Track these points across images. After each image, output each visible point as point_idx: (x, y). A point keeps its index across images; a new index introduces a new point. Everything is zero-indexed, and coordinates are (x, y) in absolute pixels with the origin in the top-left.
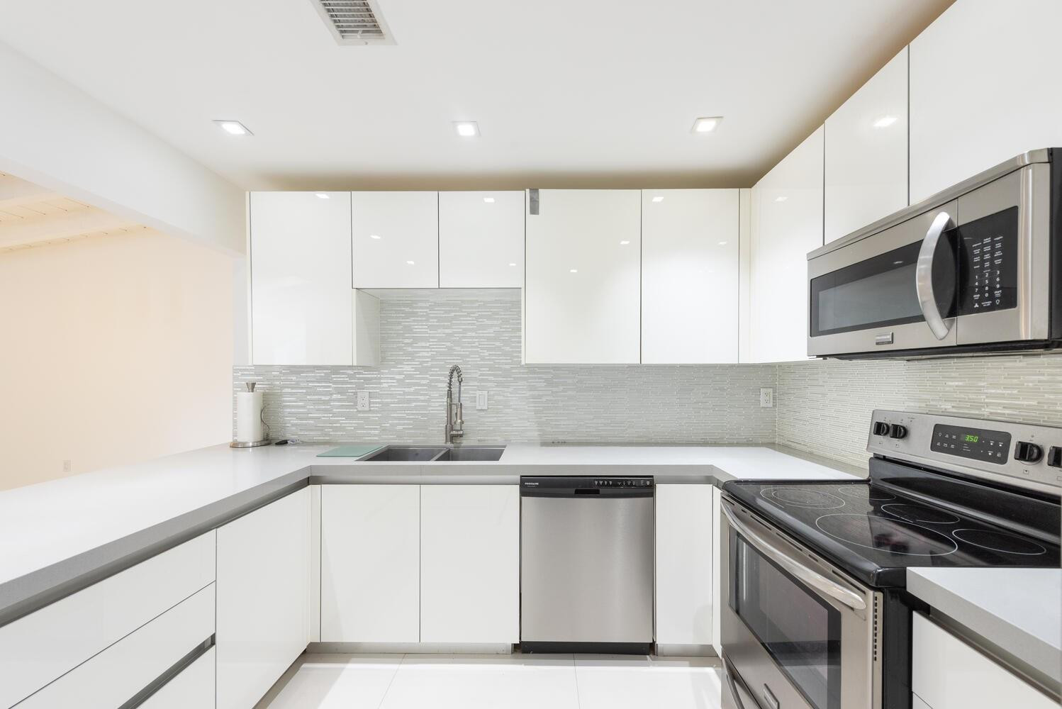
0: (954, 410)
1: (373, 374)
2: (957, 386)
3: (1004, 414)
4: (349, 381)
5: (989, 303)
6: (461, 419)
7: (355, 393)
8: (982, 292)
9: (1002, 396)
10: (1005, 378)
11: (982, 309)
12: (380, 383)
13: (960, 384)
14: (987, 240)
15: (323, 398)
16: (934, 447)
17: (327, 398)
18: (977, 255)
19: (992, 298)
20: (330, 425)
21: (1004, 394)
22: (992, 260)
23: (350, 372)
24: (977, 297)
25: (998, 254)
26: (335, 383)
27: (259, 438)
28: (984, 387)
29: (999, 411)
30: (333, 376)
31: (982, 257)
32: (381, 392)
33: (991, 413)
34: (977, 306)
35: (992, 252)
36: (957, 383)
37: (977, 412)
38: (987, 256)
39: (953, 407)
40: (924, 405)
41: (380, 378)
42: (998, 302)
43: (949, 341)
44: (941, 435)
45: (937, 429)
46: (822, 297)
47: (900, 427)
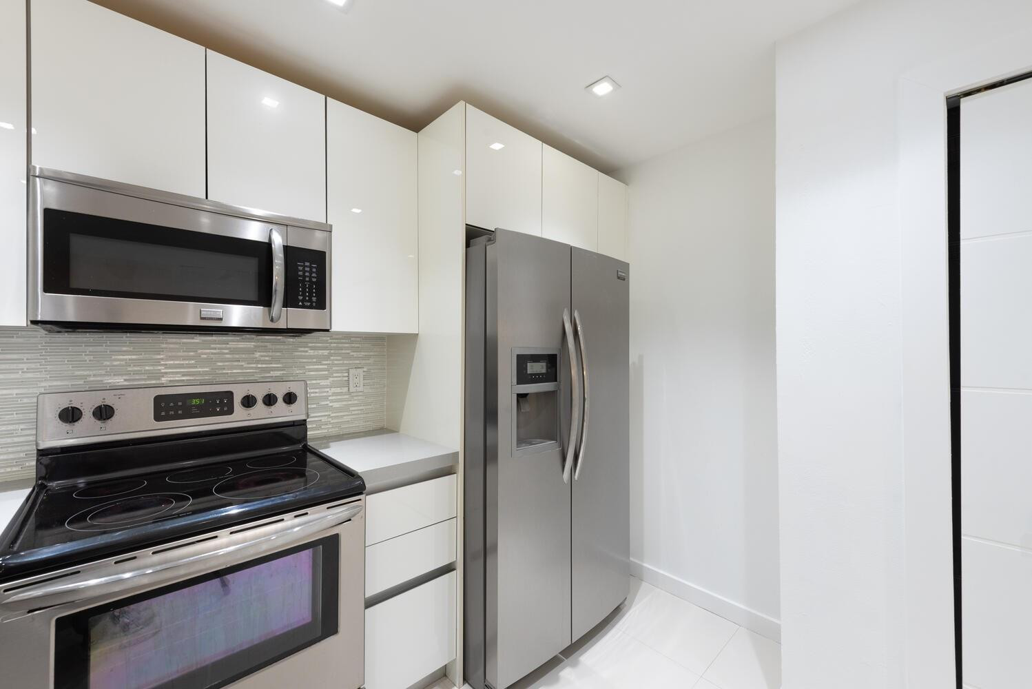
0: (126, 383)
2: (130, 360)
3: (184, 380)
5: (309, 304)
8: (303, 295)
9: (181, 366)
10: (184, 351)
11: (303, 307)
13: (134, 357)
14: (307, 264)
16: (158, 418)
18: (300, 271)
19: (310, 300)
21: (183, 364)
22: (310, 277)
24: (301, 298)
25: (314, 275)
28: (162, 359)
29: (177, 379)
31: (304, 273)
33: (170, 381)
34: (300, 304)
35: (311, 272)
36: (130, 357)
37: (158, 382)
38: (307, 274)
39: (125, 380)
40: (81, 382)
42: (314, 304)
43: (281, 325)
44: (167, 407)
45: (158, 399)
46: (79, 244)
47: (99, 408)
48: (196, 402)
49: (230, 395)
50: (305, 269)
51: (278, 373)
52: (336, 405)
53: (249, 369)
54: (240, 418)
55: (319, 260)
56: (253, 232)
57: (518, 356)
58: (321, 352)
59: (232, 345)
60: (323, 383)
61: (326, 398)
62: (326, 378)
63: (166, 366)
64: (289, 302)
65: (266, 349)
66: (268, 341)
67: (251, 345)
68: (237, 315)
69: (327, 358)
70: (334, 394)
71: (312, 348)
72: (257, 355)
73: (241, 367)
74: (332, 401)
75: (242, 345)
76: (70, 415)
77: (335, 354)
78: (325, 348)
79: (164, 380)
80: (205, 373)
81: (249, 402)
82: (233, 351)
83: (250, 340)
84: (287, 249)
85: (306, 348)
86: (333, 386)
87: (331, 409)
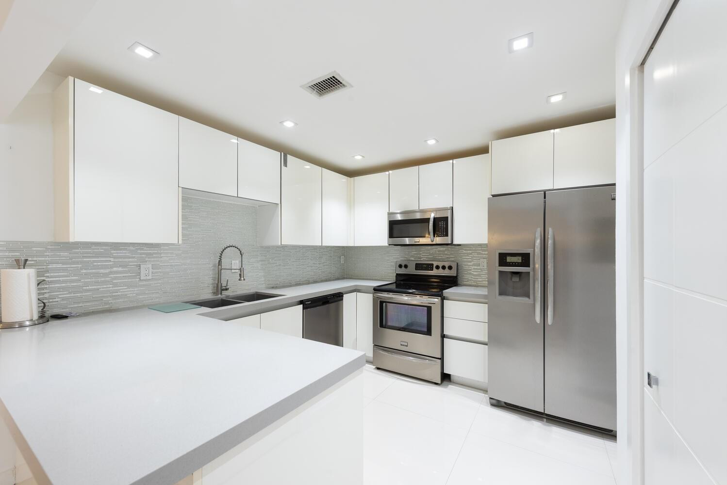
1: (154, 250)
4: (131, 256)
5: (443, 235)
6: (243, 277)
7: (140, 266)
8: (441, 232)
11: (441, 236)
12: (161, 257)
15: (102, 271)
16: (416, 269)
17: (107, 271)
20: (111, 294)
22: (443, 226)
23: (132, 248)
26: (115, 257)
27: (36, 317)
30: (113, 252)
32: (161, 264)
35: (443, 224)
41: (161, 254)
42: (445, 235)
43: (434, 243)
44: (417, 266)
45: (416, 264)
46: (396, 226)
47: (406, 265)
48: (425, 266)
49: (433, 264)
50: (441, 224)
51: (453, 259)
52: (475, 273)
54: (432, 272)
55: (446, 220)
57: (500, 254)
58: (468, 251)
60: (469, 264)
61: (470, 270)
62: (470, 262)
63: (423, 255)
66: (450, 247)
68: (421, 240)
69: (471, 254)
70: (474, 269)
71: (465, 250)
74: (473, 272)
75: (442, 249)
76: (400, 266)
77: (474, 252)
78: (470, 250)
80: (431, 258)
81: (437, 267)
82: (439, 251)
83: (444, 247)
84: (435, 219)
86: (474, 265)
87: (473, 275)
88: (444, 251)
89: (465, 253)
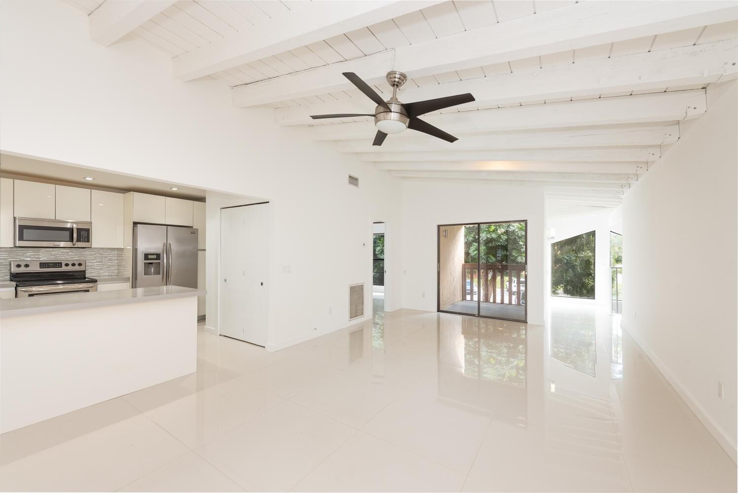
8: (83, 239)
11: (83, 242)
14: (84, 231)
16: (40, 268)
18: (82, 233)
19: (85, 240)
25: (86, 234)
29: (46, 259)
33: (44, 259)
39: (31, 259)
40: (21, 259)
42: (87, 241)
43: (76, 246)
44: (43, 265)
45: (40, 264)
46: (25, 231)
47: (26, 265)
48: (52, 264)
49: (61, 263)
50: (84, 233)
51: (77, 258)
53: (68, 257)
54: (64, 268)
55: (88, 231)
56: (69, 226)
57: (145, 254)
58: (92, 253)
59: (62, 251)
61: (94, 266)
62: (94, 260)
63: (43, 256)
64: (78, 241)
65: (72, 252)
66: (73, 250)
67: (68, 251)
68: (62, 244)
69: (95, 254)
70: (97, 265)
71: (89, 252)
72: (70, 253)
73: (64, 257)
74: (96, 267)
75: (65, 251)
76: (18, 266)
77: (97, 254)
78: (94, 252)
79: (41, 259)
81: (67, 265)
82: (62, 252)
84: (78, 228)
85: (87, 252)
86: (96, 262)
87: (96, 269)
88: (68, 252)
89: (88, 254)
